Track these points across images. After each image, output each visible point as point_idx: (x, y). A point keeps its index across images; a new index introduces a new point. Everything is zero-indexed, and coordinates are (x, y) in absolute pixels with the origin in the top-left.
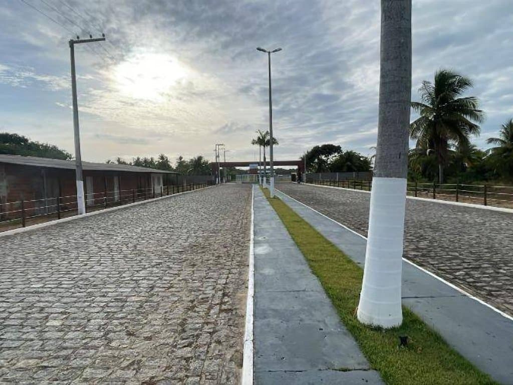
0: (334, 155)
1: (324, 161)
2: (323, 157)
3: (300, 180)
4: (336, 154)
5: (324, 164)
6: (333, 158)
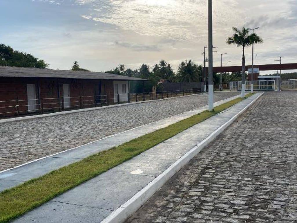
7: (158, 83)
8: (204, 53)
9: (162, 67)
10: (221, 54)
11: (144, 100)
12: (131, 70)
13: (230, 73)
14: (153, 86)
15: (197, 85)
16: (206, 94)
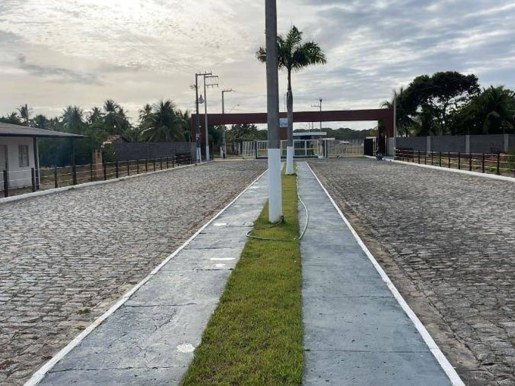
0: (459, 97)
1: (437, 111)
2: (436, 102)
3: (383, 151)
4: (465, 94)
5: (438, 116)
6: (456, 103)
7: (104, 143)
8: (196, 87)
9: (108, 113)
10: (223, 92)
11: (75, 183)
12: (44, 117)
13: (229, 127)
14: (96, 150)
15: (182, 148)
16: (203, 165)
